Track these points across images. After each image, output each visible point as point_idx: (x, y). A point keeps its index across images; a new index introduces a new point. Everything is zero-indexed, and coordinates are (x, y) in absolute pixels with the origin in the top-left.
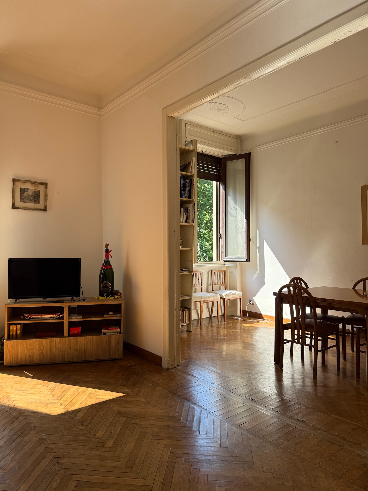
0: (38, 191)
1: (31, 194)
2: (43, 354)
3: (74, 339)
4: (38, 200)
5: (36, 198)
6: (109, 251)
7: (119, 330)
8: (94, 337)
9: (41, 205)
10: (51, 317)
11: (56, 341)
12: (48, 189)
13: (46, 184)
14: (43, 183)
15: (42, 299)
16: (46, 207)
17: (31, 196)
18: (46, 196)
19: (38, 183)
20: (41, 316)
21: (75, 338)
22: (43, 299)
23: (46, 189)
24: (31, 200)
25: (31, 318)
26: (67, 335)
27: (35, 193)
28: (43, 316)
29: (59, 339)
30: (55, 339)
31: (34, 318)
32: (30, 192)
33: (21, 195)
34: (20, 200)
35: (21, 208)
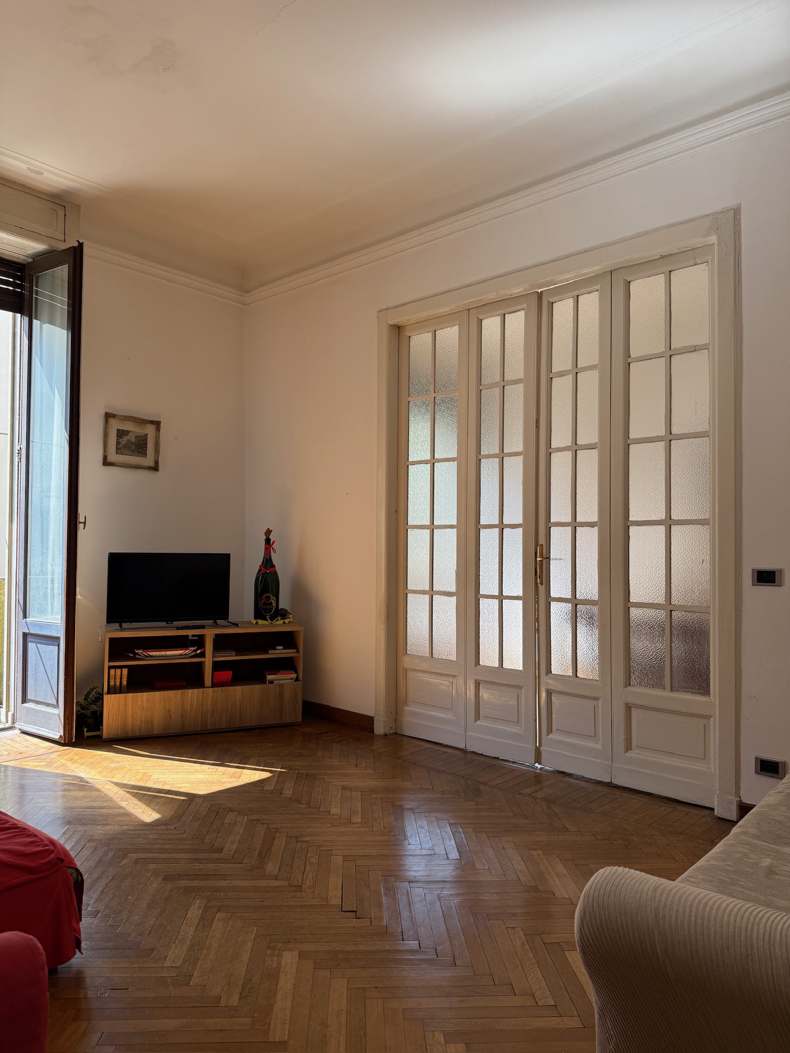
0: (145, 435)
1: (133, 440)
2: (170, 718)
3: (222, 690)
4: (144, 451)
5: (140, 447)
6: (271, 542)
7: (294, 676)
8: (257, 686)
9: (149, 461)
10: (181, 655)
11: (193, 694)
12: (161, 432)
13: (157, 424)
14: (153, 421)
15: (165, 623)
16: (157, 463)
17: (133, 444)
18: (157, 444)
19: (146, 421)
20: (164, 652)
21: (223, 688)
22: (167, 623)
23: (157, 432)
24: (133, 451)
25: (147, 656)
26: (210, 685)
27: (140, 439)
28: (168, 653)
29: (198, 691)
30: (190, 691)
31: (152, 656)
32: (131, 437)
33: (117, 442)
34: (116, 450)
35: (118, 464)
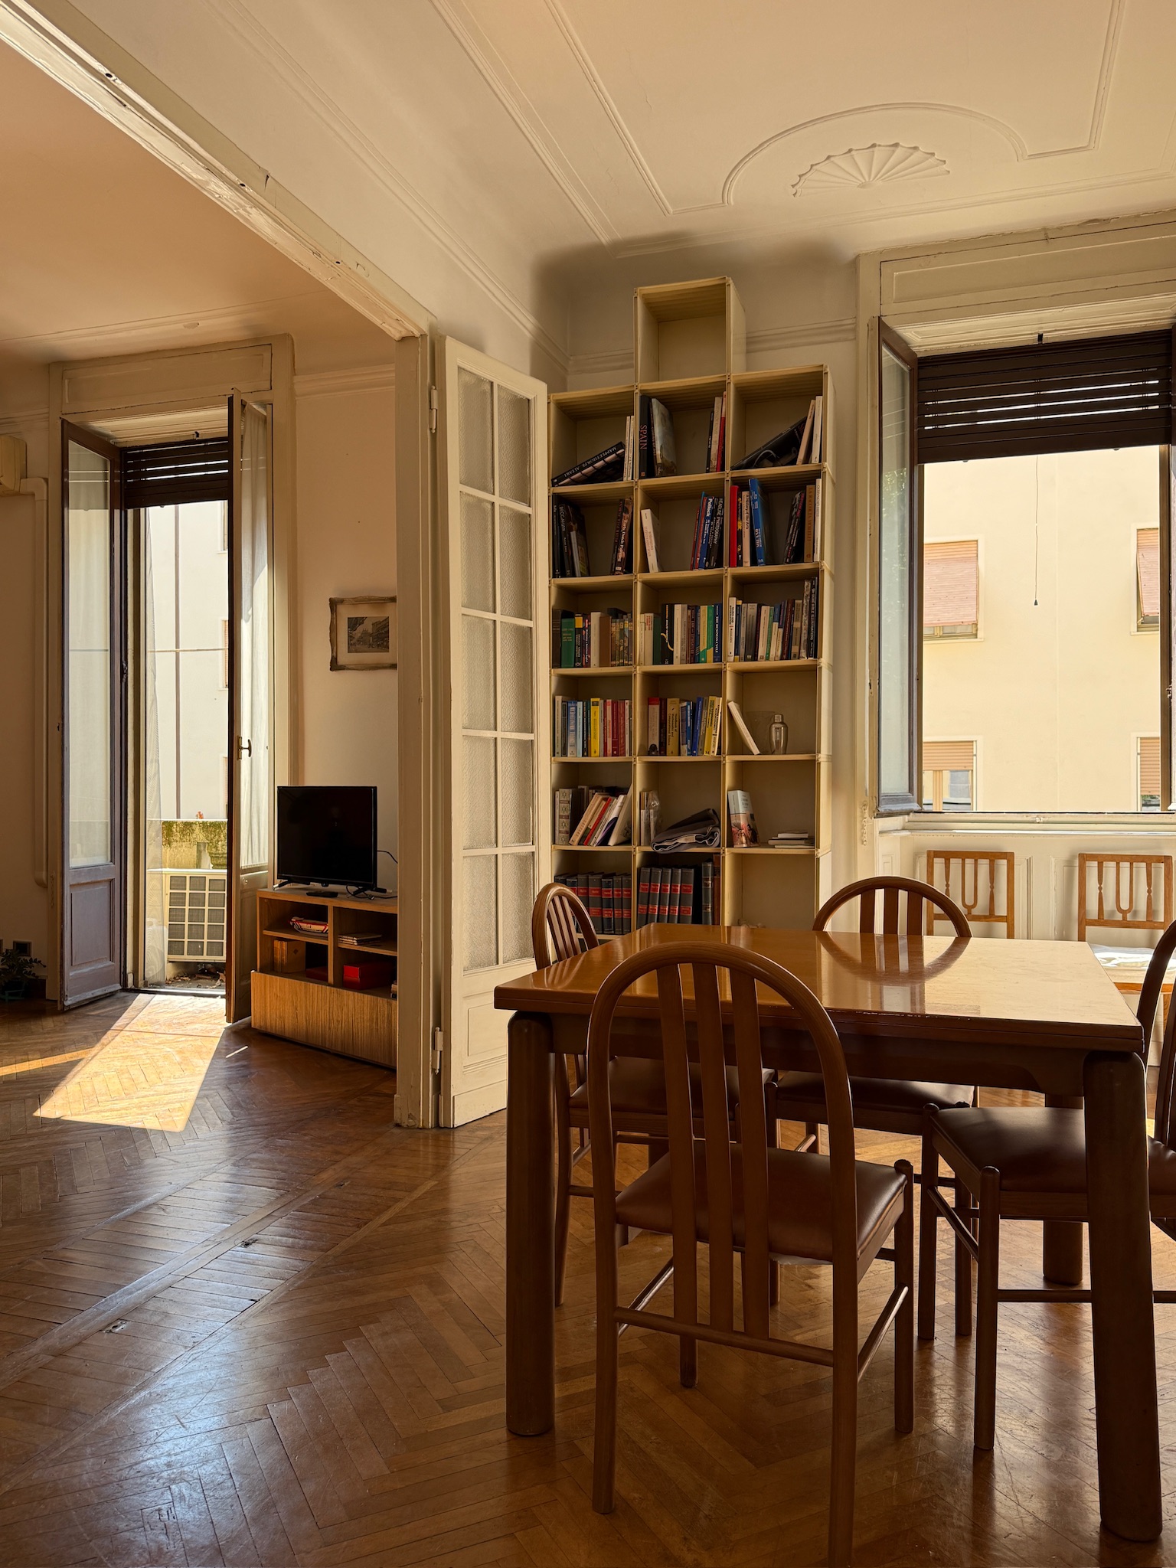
0: (384, 619)
1: (370, 631)
3: (341, 994)
4: (385, 643)
5: (379, 638)
9: (391, 656)
17: (371, 635)
24: (370, 645)
26: (330, 983)
27: (379, 626)
29: (324, 989)
32: (368, 626)
33: (349, 636)
34: (349, 648)
35: (350, 667)
